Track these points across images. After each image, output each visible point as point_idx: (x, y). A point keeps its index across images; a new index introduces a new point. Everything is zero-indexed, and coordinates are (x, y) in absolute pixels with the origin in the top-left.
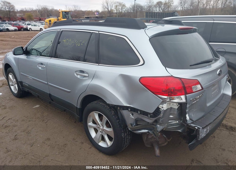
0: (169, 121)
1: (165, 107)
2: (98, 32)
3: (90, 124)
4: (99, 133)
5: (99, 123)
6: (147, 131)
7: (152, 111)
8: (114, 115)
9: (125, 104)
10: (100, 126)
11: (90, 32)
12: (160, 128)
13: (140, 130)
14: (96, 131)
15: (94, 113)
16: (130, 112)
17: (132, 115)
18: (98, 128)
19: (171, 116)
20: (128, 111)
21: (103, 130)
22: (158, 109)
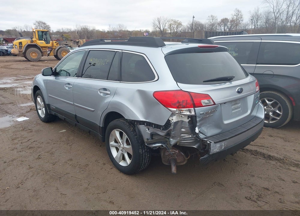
0: (182, 135)
1: (174, 119)
2: (121, 51)
3: (112, 143)
4: (120, 152)
5: (120, 141)
6: (160, 144)
7: (163, 124)
8: (132, 131)
9: (142, 119)
10: (121, 144)
11: (115, 51)
12: (173, 141)
13: (155, 143)
14: (117, 150)
15: (116, 131)
16: (146, 127)
17: (148, 129)
18: (119, 146)
19: (183, 130)
20: (144, 125)
21: (124, 148)
22: (169, 121)
